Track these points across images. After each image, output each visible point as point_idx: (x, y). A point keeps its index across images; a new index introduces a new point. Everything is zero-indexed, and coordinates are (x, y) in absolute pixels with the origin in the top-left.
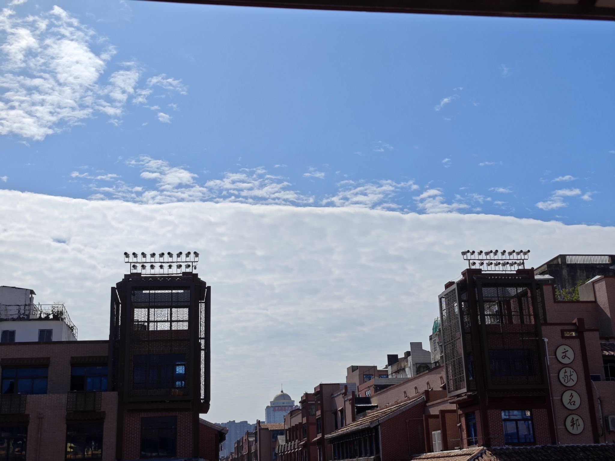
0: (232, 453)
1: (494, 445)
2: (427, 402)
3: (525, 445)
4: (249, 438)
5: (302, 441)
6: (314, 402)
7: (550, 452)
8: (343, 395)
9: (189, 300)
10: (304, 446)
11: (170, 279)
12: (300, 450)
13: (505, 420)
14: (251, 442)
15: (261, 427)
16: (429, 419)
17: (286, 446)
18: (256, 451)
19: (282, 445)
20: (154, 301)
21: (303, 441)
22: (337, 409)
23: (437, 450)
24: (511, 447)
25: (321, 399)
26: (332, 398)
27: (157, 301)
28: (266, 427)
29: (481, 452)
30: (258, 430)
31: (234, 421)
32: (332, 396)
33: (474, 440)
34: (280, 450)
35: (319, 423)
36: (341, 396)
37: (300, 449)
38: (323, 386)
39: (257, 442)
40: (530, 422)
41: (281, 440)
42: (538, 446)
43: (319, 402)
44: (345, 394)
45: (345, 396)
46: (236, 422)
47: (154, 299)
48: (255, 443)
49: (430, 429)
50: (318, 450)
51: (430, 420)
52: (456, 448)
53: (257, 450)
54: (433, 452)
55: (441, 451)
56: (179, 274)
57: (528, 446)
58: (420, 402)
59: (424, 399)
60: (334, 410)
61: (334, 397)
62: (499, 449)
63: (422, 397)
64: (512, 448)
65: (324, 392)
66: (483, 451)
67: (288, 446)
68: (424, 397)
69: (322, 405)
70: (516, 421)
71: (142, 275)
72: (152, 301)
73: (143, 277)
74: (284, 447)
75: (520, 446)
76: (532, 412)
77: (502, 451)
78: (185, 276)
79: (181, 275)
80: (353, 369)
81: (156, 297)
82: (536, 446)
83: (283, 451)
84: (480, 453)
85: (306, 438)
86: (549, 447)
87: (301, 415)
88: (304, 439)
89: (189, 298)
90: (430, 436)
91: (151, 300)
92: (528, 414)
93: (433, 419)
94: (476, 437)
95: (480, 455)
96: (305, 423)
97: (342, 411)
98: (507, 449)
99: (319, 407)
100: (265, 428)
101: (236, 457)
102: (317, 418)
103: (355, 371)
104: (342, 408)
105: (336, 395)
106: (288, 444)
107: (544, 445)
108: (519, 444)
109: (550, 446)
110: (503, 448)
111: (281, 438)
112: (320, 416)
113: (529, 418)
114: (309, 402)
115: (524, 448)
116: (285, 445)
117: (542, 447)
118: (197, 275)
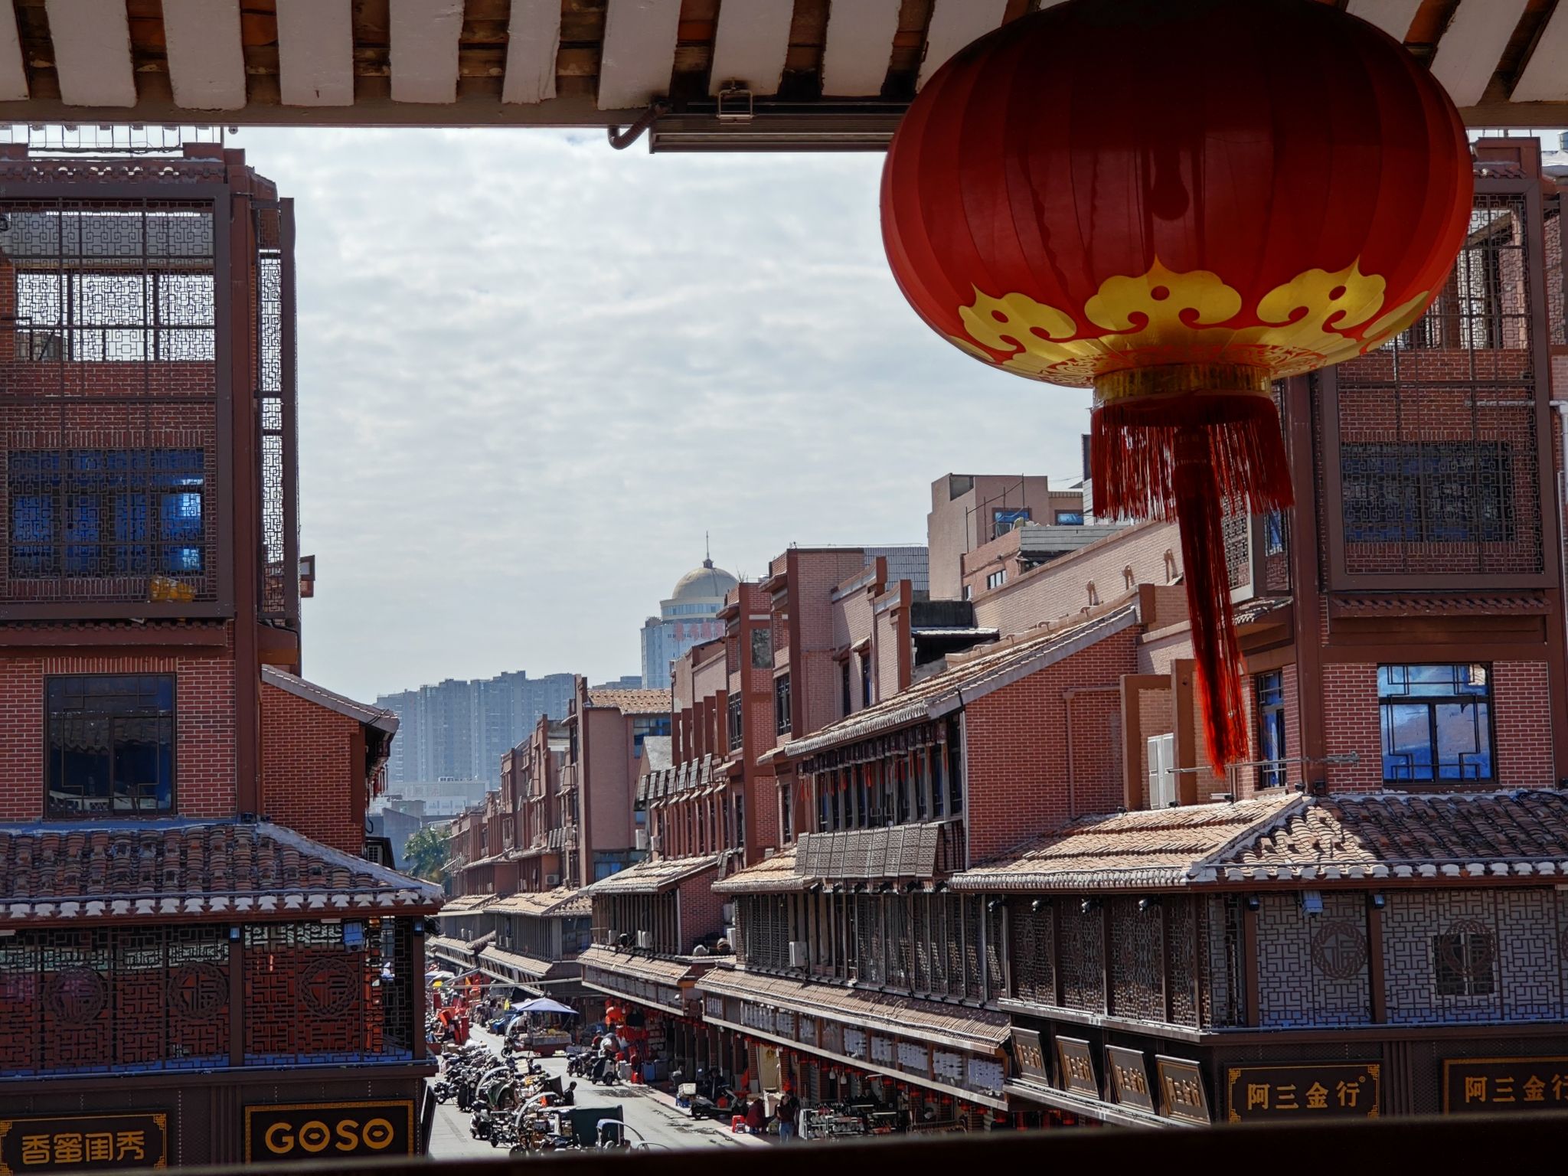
0: (493, 796)
1: (1342, 789)
2: (1144, 628)
3: (1457, 791)
4: (549, 741)
5: (727, 758)
6: (768, 617)
7: (1542, 815)
8: (872, 594)
9: (211, 253)
10: (736, 776)
11: (137, 169)
12: (721, 791)
13: (1390, 701)
14: (560, 759)
15: (592, 703)
16: (1141, 691)
17: (672, 776)
18: (573, 792)
19: (658, 774)
20: (77, 253)
21: (730, 761)
22: (850, 645)
23: (1162, 803)
24: (1402, 797)
25: (793, 609)
26: (833, 601)
27: (90, 253)
28: (612, 705)
29: (1290, 813)
30: (579, 714)
31: (523, 673)
32: (835, 597)
33: (1276, 770)
34: (652, 790)
35: (784, 695)
36: (865, 596)
37: (721, 787)
38: (801, 557)
39: (576, 760)
40: (1482, 707)
41: (656, 754)
42: (1505, 792)
43: (785, 617)
44: (879, 589)
45: (877, 595)
46: (529, 676)
47: (77, 246)
48: (572, 762)
49: (1143, 729)
50: (780, 794)
51: (1146, 696)
52: (1214, 796)
53: (577, 789)
54: (1149, 809)
55: (1172, 805)
56: (171, 149)
57: (1468, 794)
58: (1121, 627)
59: (1136, 617)
60: (840, 649)
61: (840, 599)
62: (1359, 803)
63: (1128, 608)
64: (1408, 800)
65: (803, 580)
66: (1298, 810)
67: (677, 776)
68: (1134, 610)
69: (794, 625)
70: (1431, 702)
71: (31, 154)
72: (71, 253)
73: (32, 162)
74: (667, 779)
75: (1438, 793)
76: (1492, 671)
77: (1369, 810)
78: (193, 159)
79: (180, 154)
80: (955, 486)
81: (84, 240)
82: (1499, 792)
83: (660, 794)
84: (1286, 815)
85: (740, 750)
86: (1543, 796)
87: (724, 662)
88: (735, 752)
89: (211, 245)
90: (1143, 749)
91: (65, 251)
92: (1479, 676)
93: (1156, 690)
94: (1282, 760)
95: (1282, 822)
96: (737, 695)
97: (866, 651)
98: (1389, 802)
99: (786, 634)
100: (606, 705)
101: (509, 810)
102: (777, 675)
103: (959, 495)
104: (868, 641)
105: (849, 592)
106: (679, 768)
107: (1526, 791)
108: (1435, 783)
109: (1549, 794)
110: (1374, 800)
111: (658, 748)
112: (787, 670)
113: (1481, 693)
114: (752, 617)
115: (1450, 800)
116: (668, 772)
117: (1520, 795)
118: (241, 153)
